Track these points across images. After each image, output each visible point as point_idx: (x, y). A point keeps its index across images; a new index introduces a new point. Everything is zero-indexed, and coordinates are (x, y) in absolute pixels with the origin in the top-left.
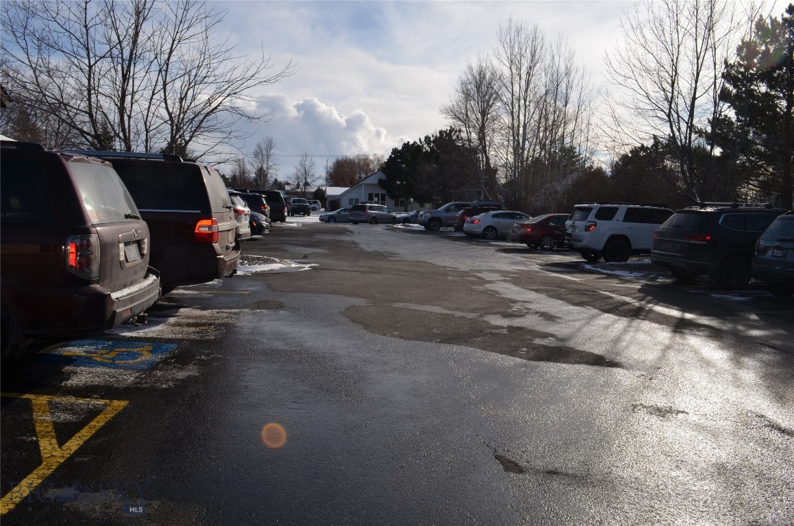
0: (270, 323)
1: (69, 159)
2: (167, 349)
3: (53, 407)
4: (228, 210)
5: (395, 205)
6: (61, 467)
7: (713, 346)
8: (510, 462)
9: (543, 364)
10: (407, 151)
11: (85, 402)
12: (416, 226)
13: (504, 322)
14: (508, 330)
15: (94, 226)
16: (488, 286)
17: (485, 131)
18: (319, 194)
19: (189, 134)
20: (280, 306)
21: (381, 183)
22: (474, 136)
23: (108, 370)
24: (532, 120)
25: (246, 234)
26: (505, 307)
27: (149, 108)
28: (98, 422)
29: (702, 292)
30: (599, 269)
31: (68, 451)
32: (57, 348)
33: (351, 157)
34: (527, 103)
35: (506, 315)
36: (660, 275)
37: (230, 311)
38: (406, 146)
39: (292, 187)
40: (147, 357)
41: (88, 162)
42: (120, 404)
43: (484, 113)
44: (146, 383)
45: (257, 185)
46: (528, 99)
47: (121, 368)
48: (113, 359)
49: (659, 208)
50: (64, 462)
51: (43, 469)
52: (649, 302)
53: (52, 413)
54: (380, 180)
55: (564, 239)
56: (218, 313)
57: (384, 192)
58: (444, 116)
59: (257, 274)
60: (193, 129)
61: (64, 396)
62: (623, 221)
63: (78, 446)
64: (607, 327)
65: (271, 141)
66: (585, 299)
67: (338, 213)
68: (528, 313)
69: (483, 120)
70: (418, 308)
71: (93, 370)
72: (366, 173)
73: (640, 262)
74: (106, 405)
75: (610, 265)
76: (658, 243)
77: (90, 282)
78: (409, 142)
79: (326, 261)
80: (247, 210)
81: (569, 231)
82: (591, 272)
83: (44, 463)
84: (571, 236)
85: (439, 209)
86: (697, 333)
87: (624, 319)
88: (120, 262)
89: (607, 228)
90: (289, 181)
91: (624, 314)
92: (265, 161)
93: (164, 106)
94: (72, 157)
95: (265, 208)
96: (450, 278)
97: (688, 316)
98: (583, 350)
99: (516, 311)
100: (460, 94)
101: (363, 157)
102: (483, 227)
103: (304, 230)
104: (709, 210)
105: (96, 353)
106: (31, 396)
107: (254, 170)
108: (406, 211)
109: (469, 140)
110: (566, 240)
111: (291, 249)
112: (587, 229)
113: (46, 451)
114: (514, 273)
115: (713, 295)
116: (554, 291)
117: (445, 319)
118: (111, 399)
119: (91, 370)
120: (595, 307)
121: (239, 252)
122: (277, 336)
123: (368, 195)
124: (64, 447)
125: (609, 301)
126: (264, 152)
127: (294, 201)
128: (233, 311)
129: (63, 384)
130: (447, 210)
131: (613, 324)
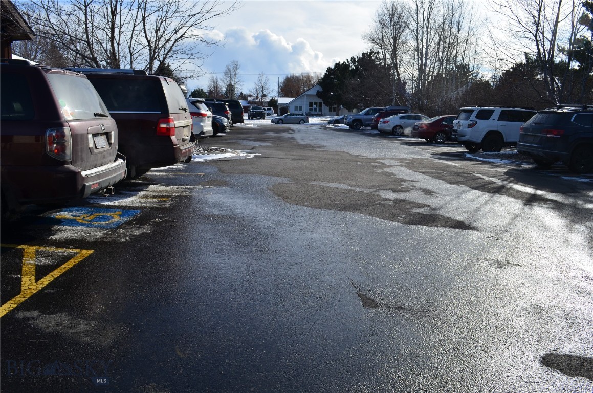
0: (214, 196)
1: (49, 71)
2: (132, 214)
3: (39, 254)
4: (184, 111)
5: (329, 111)
6: (34, 296)
7: (555, 215)
8: (369, 299)
9: (414, 227)
10: (338, 69)
11: (62, 251)
12: (343, 126)
13: (393, 196)
14: (394, 202)
15: (67, 121)
16: (387, 170)
17: (397, 52)
18: (273, 103)
19: (162, 56)
20: (225, 184)
21: (319, 94)
22: (388, 56)
23: (85, 229)
24: (433, 42)
25: (209, 132)
26: (397, 185)
27: (132, 36)
28: (68, 265)
29: (555, 175)
30: (477, 157)
31: (41, 285)
32: (52, 213)
33: (297, 75)
34: (429, 30)
35: (395, 191)
36: (524, 162)
37: (186, 187)
38: (338, 65)
39: (253, 98)
40: (116, 219)
41: (64, 74)
42: (86, 253)
43: (395, 39)
44: (110, 238)
45: (227, 97)
46: (429, 27)
47: (95, 227)
48: (91, 221)
49: (527, 110)
50: (36, 293)
51: (20, 297)
52: (510, 182)
53: (36, 259)
54: (318, 92)
55: (452, 134)
56: (177, 188)
57: (321, 101)
58: (365, 41)
59: (213, 161)
60: (166, 52)
61: (48, 246)
62: (499, 120)
63: (49, 282)
64: (472, 200)
65: (237, 63)
66: (460, 179)
67: (285, 117)
68: (413, 189)
69: (395, 44)
70: (328, 185)
71: (74, 228)
72: (308, 87)
73: (511, 152)
74: (77, 253)
75: (486, 154)
76: (523, 137)
77: (65, 163)
78: (339, 62)
79: (267, 152)
80: (209, 113)
81: (455, 128)
82: (470, 160)
83: (22, 293)
84: (457, 132)
85: (360, 113)
86: (544, 205)
87: (488, 194)
88: (89, 148)
89: (484, 126)
90: (251, 94)
91: (489, 191)
92: (233, 79)
93: (144, 35)
94: (51, 70)
95: (228, 113)
96: (359, 163)
97: (539, 193)
98: (449, 217)
99: (403, 188)
100: (377, 24)
101: (306, 75)
102: (393, 126)
103: (258, 130)
104: (565, 110)
105: (80, 217)
106: (25, 247)
107: (225, 86)
108: (337, 115)
109: (384, 60)
110: (453, 135)
111: (245, 143)
112: (470, 126)
113: (25, 285)
114: (410, 160)
115: (563, 177)
116: (437, 173)
117: (347, 193)
118: (82, 249)
119: (73, 228)
120: (467, 185)
121: (194, 143)
122: (217, 205)
123: (309, 104)
124: (39, 283)
125: (479, 181)
126: (232, 72)
127: (253, 108)
128: (189, 187)
129: (50, 238)
130: (366, 114)
131: (478, 198)
